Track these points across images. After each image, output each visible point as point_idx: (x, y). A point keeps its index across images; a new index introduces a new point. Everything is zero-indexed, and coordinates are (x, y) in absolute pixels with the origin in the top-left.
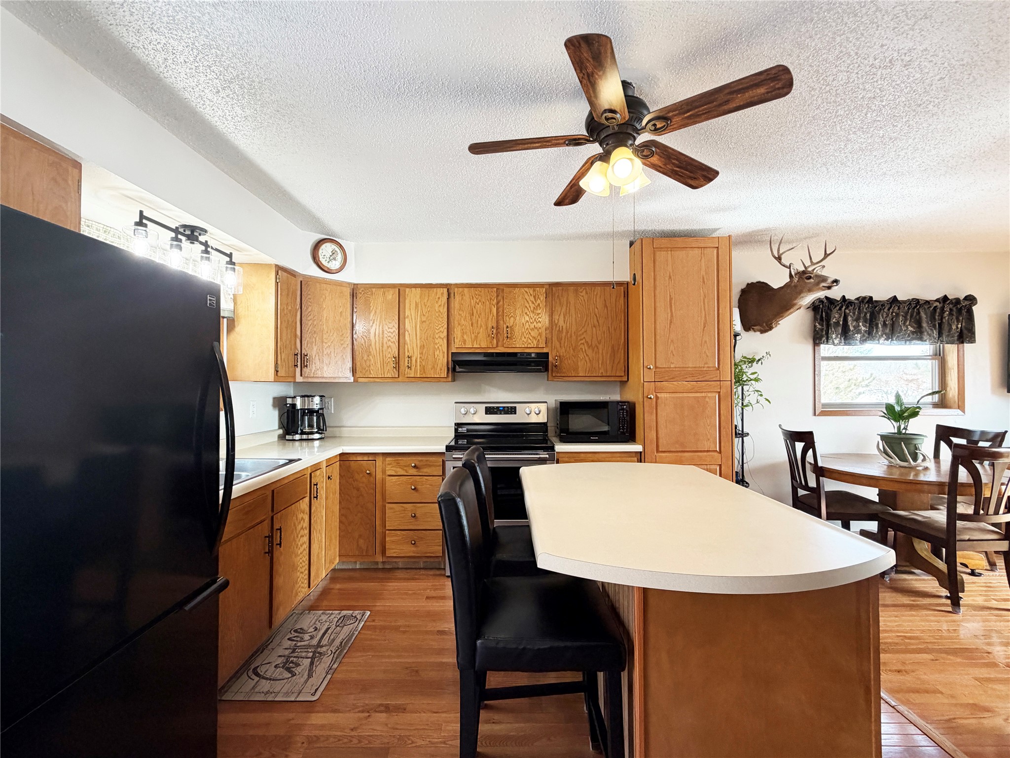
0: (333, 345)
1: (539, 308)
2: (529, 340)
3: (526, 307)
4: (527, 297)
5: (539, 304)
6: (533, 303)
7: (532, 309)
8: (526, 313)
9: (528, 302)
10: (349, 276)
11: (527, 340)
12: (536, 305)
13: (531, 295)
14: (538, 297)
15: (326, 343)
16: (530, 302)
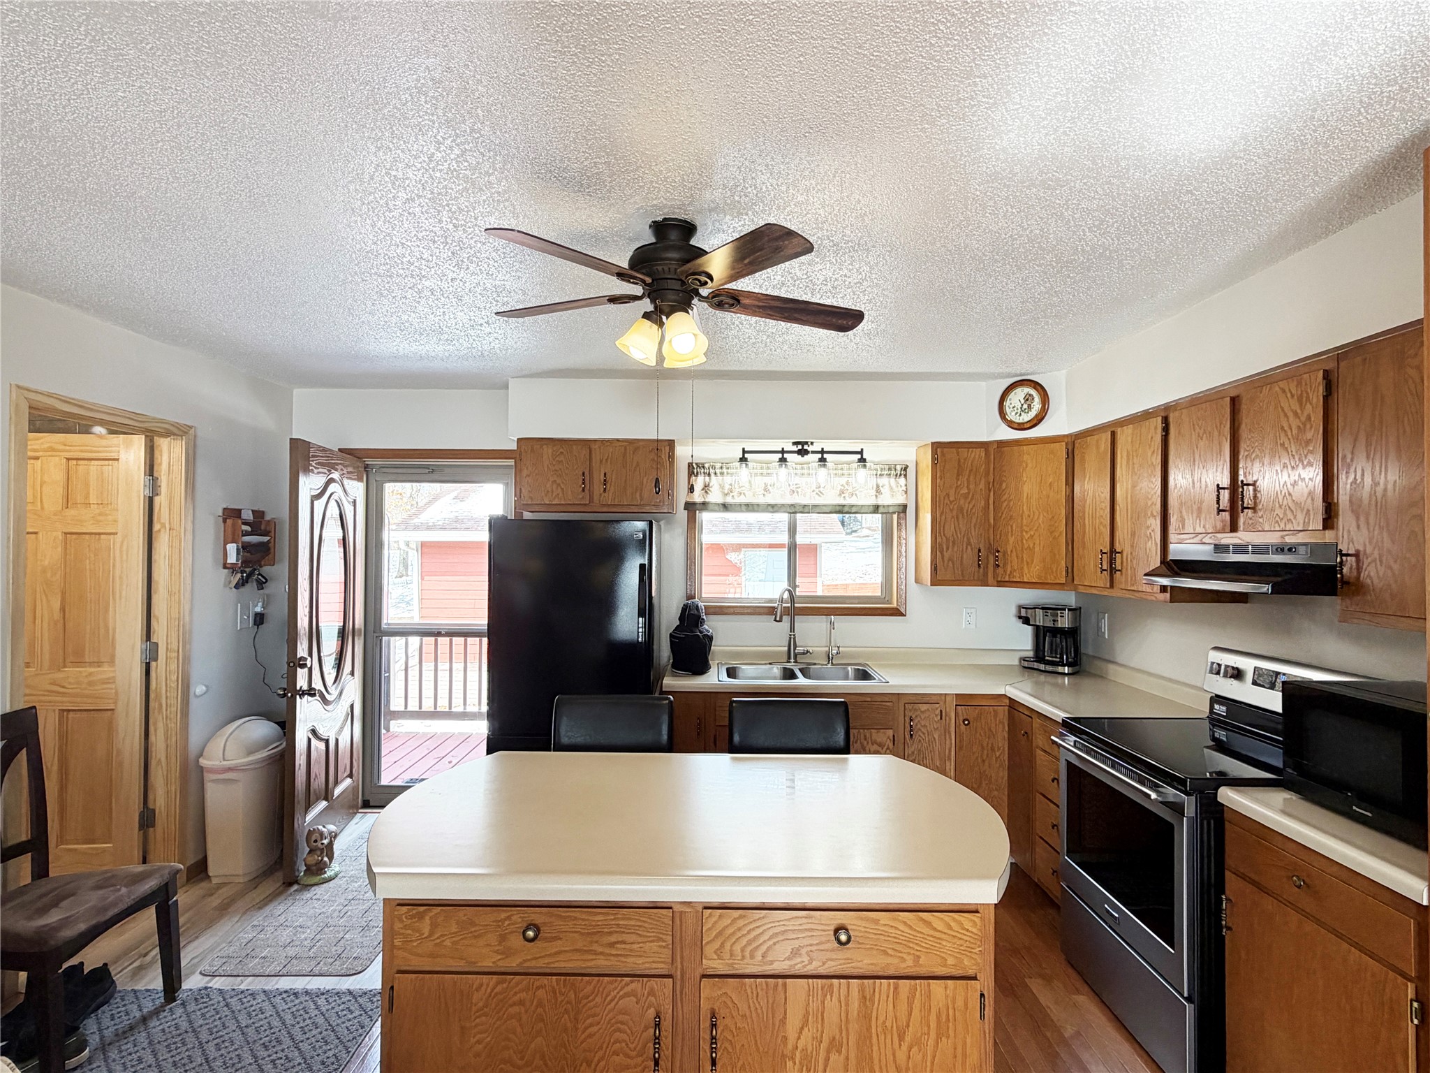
0: (1037, 534)
1: (1308, 426)
2: (1288, 512)
3: (1282, 428)
4: (1285, 404)
5: (1309, 418)
6: (1296, 414)
7: (1295, 431)
8: (1282, 445)
9: (1286, 415)
10: (1057, 424)
11: (1285, 513)
12: (1303, 419)
13: (1292, 396)
14: (1308, 398)
15: (1027, 532)
16: (1290, 414)
